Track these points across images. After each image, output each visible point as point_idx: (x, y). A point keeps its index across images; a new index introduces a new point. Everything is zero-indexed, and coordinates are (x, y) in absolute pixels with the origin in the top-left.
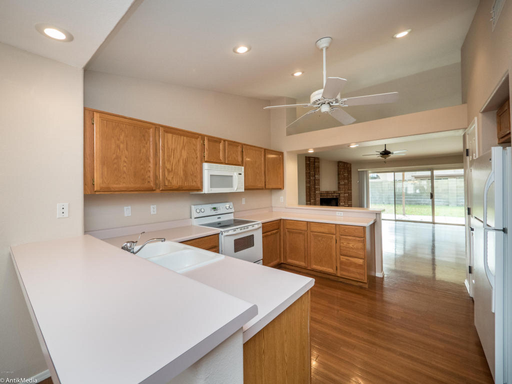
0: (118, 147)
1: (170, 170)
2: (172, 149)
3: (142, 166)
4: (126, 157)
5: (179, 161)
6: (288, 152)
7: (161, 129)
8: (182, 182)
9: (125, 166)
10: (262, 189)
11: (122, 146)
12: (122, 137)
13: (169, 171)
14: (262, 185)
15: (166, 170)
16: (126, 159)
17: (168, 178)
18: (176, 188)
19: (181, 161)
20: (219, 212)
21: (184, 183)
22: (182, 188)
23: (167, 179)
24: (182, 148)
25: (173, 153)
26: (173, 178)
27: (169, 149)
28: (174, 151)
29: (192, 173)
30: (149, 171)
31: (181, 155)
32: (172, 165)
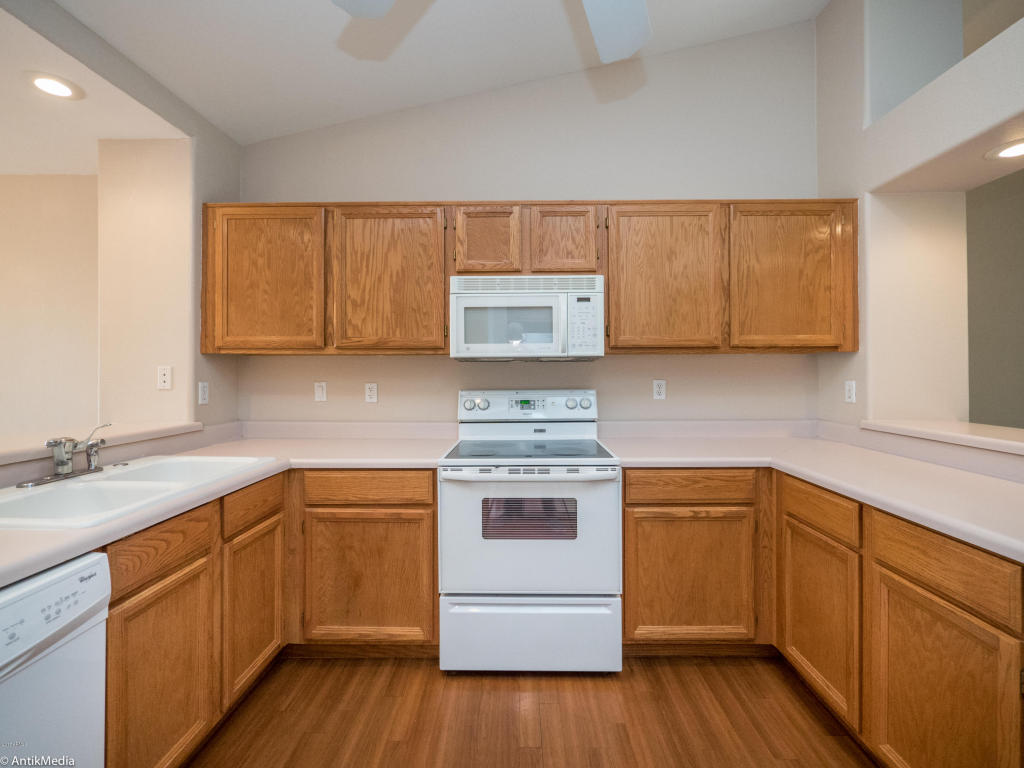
0: (255, 263)
1: (359, 301)
2: (362, 254)
3: (296, 298)
4: (267, 283)
5: (380, 279)
6: (877, 192)
7: (337, 212)
8: (388, 328)
9: (266, 300)
10: (712, 349)
11: (260, 261)
12: (261, 245)
13: (355, 304)
14: (711, 333)
15: (349, 303)
16: (267, 287)
17: (354, 322)
18: (371, 343)
19: (386, 279)
20: (536, 415)
21: (394, 333)
22: (385, 343)
23: (350, 322)
24: (389, 249)
25: (364, 264)
26: (364, 320)
27: (356, 253)
28: (368, 257)
29: (415, 306)
30: (311, 307)
31: (386, 265)
32: (364, 291)
